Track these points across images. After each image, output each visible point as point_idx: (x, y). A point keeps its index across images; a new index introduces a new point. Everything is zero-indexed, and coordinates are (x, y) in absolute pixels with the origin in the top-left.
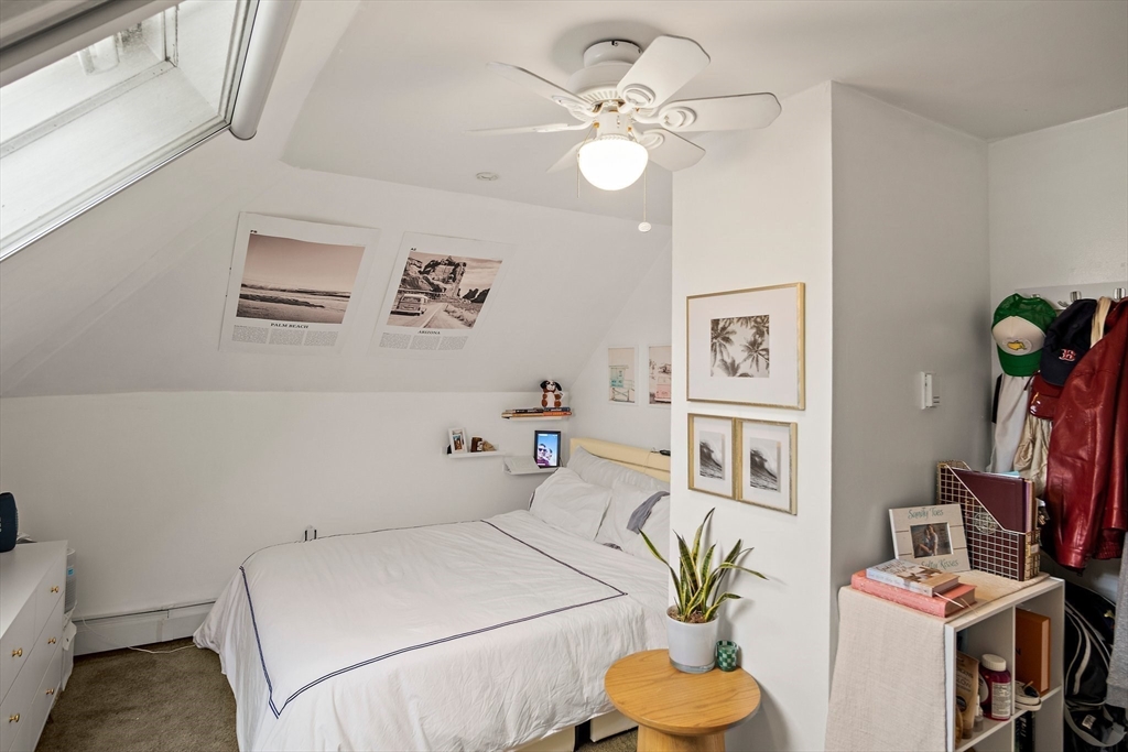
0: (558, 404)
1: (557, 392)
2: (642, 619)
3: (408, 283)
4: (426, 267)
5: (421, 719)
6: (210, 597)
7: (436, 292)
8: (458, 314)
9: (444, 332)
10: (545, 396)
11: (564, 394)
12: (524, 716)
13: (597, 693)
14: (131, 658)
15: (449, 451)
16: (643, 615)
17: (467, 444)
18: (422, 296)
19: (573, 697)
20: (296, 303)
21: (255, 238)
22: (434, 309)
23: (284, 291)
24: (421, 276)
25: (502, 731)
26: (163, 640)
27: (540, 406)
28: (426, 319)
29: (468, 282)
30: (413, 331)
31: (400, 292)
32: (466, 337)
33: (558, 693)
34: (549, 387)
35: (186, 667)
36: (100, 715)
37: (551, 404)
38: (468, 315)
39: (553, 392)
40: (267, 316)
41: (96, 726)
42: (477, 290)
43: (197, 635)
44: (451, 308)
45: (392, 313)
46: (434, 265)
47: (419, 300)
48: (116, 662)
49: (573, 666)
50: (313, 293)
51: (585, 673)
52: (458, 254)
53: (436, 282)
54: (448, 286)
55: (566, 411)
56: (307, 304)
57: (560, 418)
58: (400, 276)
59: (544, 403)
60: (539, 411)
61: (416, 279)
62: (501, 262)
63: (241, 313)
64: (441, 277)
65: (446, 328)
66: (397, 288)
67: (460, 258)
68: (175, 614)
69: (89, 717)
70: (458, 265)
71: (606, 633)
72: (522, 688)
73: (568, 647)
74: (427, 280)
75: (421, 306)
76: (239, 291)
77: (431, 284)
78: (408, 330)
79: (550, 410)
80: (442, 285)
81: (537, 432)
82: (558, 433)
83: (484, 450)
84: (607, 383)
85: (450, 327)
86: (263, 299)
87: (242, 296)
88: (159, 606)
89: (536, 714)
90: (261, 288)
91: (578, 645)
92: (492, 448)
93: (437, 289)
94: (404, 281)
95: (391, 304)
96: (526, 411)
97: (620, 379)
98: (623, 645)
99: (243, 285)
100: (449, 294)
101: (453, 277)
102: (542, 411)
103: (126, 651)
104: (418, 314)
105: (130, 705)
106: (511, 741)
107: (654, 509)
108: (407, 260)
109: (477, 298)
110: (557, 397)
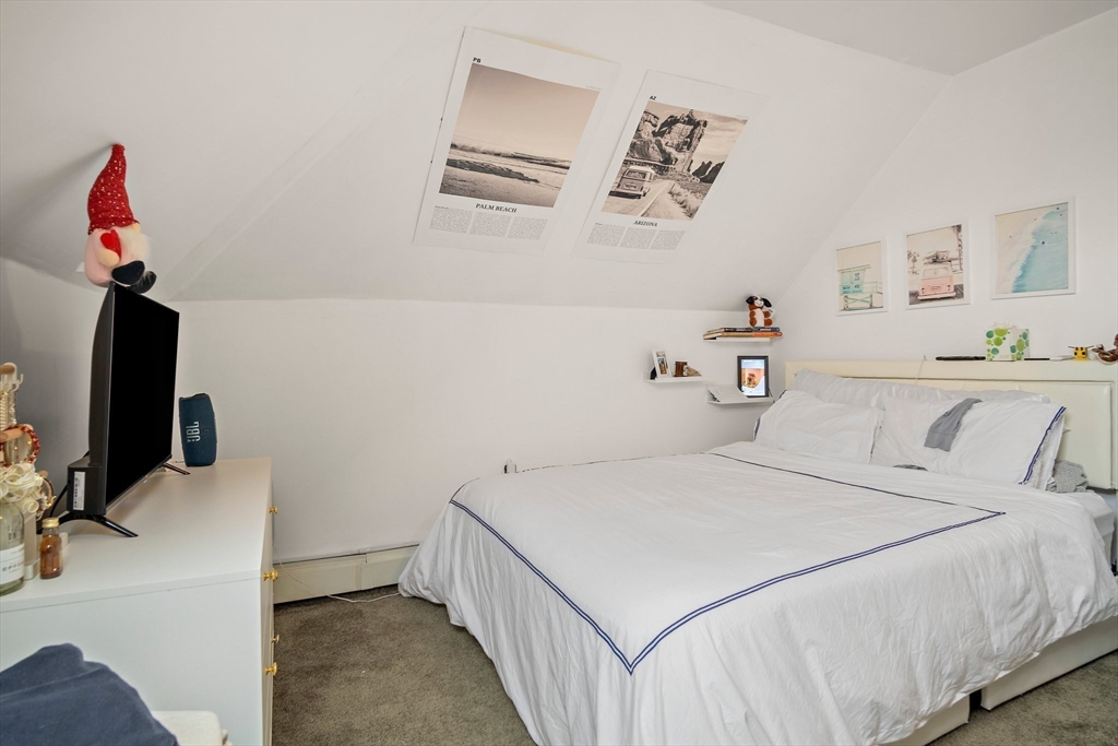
0: (768, 322)
1: (766, 309)
2: (1036, 546)
3: (638, 149)
4: (663, 125)
5: (826, 674)
6: (408, 540)
7: (664, 166)
8: (680, 199)
9: (663, 224)
10: (752, 315)
11: (773, 310)
12: (935, 672)
13: (1007, 643)
14: (330, 608)
15: (653, 375)
16: (1036, 541)
17: (671, 369)
18: (649, 170)
19: (985, 646)
20: (508, 174)
21: (477, 69)
22: (658, 189)
23: (498, 155)
24: (653, 140)
25: (914, 693)
26: (363, 589)
27: (749, 326)
28: (645, 203)
29: (704, 151)
30: (628, 221)
31: (626, 162)
32: (683, 233)
33: (969, 641)
34: (758, 303)
35: (399, 618)
36: (324, 671)
37: (760, 322)
38: (692, 200)
39: (761, 308)
40: (473, 193)
41: (321, 683)
42: (710, 163)
43: (403, 580)
44: (677, 189)
45: (612, 193)
46: (672, 122)
47: (644, 175)
48: (316, 612)
49: (978, 606)
50: (530, 160)
51: (990, 615)
52: (701, 109)
53: (668, 149)
54: (680, 156)
55: (776, 331)
56: (521, 177)
57: (768, 339)
58: (629, 138)
59: (753, 321)
60: (748, 330)
61: (646, 144)
62: (745, 122)
63: (447, 188)
64: (675, 142)
65: (666, 217)
66: (623, 157)
67: (702, 113)
68: (372, 559)
69: (308, 674)
70: (698, 124)
71: (1004, 562)
72: (930, 634)
73: (967, 579)
74: (659, 144)
75: (646, 185)
76: (446, 153)
77: (663, 151)
78: (624, 218)
79: (759, 329)
80: (674, 153)
81: (740, 359)
82: (765, 358)
83: (688, 375)
84: (837, 290)
85: (670, 216)
86: (473, 167)
87: (451, 163)
88: (355, 549)
89: (948, 669)
90: (473, 150)
91: (977, 576)
92: (696, 374)
93: (668, 159)
94: (633, 146)
95: (611, 183)
96: (735, 330)
97: (857, 283)
98: (1026, 580)
99: (453, 146)
100: (679, 167)
101: (688, 144)
102: (751, 330)
103: (324, 599)
104: (639, 196)
105: (352, 660)
106: (926, 709)
107: (966, 419)
108: (642, 114)
109: (708, 174)
110: (767, 314)
